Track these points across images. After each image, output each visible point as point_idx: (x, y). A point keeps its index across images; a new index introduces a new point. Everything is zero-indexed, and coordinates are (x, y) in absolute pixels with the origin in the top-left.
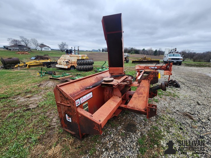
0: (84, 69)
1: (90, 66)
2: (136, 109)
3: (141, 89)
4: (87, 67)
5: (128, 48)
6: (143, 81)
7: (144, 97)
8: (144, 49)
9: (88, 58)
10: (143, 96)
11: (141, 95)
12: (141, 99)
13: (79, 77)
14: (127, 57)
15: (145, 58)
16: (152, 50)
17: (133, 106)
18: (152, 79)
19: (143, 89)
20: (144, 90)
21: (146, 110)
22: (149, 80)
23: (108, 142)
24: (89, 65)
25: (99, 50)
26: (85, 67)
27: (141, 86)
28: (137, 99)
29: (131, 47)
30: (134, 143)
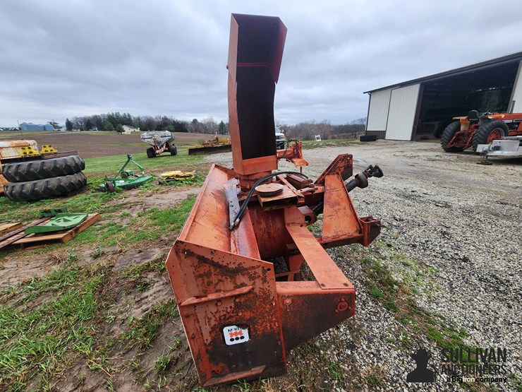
0: (37, 192)
1: (74, 178)
2: (344, 237)
3: (332, 195)
4: (65, 180)
5: (154, 117)
6: (327, 178)
7: (345, 209)
8: (195, 121)
9: (56, 151)
10: (342, 207)
11: (337, 207)
12: (341, 213)
13: (65, 221)
14: (171, 140)
15: (217, 139)
16: (213, 123)
17: (335, 234)
18: (342, 170)
19: (334, 193)
20: (338, 196)
21: (360, 232)
22: (338, 173)
23: (336, 332)
24: (71, 173)
25: (55, 125)
26: (54, 182)
27: (328, 188)
28: (334, 217)
29: (163, 116)
30: (370, 303)
